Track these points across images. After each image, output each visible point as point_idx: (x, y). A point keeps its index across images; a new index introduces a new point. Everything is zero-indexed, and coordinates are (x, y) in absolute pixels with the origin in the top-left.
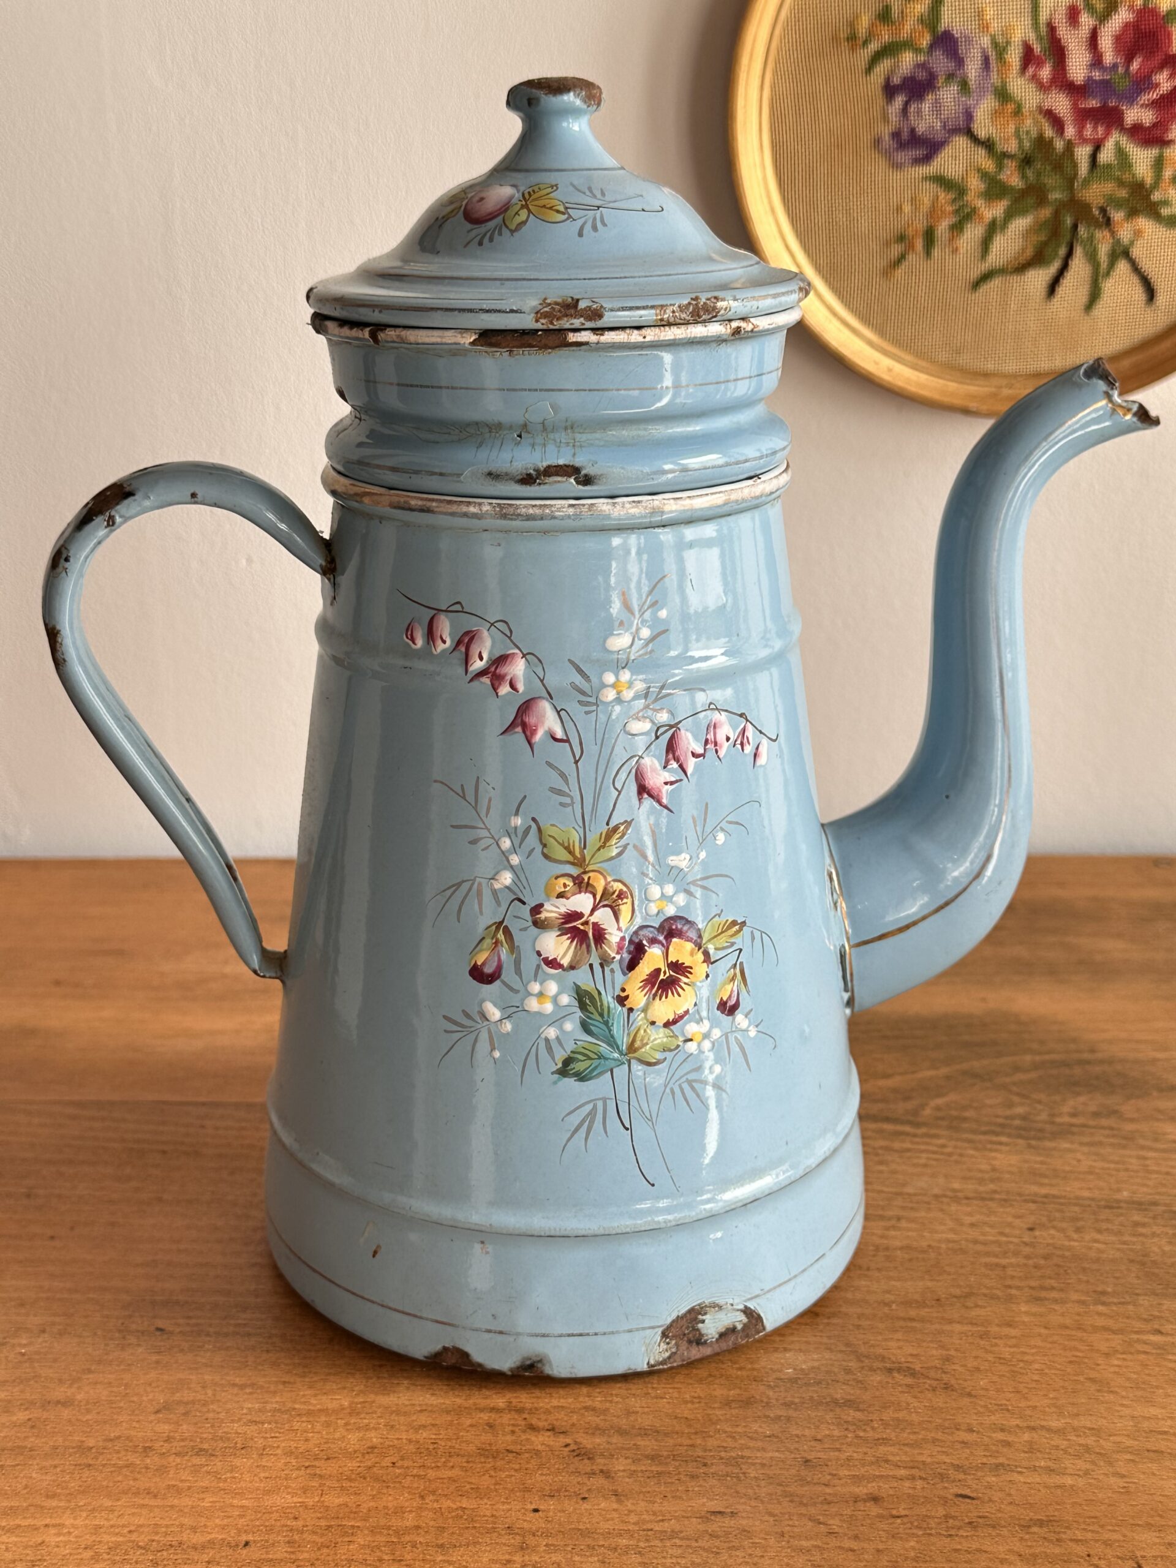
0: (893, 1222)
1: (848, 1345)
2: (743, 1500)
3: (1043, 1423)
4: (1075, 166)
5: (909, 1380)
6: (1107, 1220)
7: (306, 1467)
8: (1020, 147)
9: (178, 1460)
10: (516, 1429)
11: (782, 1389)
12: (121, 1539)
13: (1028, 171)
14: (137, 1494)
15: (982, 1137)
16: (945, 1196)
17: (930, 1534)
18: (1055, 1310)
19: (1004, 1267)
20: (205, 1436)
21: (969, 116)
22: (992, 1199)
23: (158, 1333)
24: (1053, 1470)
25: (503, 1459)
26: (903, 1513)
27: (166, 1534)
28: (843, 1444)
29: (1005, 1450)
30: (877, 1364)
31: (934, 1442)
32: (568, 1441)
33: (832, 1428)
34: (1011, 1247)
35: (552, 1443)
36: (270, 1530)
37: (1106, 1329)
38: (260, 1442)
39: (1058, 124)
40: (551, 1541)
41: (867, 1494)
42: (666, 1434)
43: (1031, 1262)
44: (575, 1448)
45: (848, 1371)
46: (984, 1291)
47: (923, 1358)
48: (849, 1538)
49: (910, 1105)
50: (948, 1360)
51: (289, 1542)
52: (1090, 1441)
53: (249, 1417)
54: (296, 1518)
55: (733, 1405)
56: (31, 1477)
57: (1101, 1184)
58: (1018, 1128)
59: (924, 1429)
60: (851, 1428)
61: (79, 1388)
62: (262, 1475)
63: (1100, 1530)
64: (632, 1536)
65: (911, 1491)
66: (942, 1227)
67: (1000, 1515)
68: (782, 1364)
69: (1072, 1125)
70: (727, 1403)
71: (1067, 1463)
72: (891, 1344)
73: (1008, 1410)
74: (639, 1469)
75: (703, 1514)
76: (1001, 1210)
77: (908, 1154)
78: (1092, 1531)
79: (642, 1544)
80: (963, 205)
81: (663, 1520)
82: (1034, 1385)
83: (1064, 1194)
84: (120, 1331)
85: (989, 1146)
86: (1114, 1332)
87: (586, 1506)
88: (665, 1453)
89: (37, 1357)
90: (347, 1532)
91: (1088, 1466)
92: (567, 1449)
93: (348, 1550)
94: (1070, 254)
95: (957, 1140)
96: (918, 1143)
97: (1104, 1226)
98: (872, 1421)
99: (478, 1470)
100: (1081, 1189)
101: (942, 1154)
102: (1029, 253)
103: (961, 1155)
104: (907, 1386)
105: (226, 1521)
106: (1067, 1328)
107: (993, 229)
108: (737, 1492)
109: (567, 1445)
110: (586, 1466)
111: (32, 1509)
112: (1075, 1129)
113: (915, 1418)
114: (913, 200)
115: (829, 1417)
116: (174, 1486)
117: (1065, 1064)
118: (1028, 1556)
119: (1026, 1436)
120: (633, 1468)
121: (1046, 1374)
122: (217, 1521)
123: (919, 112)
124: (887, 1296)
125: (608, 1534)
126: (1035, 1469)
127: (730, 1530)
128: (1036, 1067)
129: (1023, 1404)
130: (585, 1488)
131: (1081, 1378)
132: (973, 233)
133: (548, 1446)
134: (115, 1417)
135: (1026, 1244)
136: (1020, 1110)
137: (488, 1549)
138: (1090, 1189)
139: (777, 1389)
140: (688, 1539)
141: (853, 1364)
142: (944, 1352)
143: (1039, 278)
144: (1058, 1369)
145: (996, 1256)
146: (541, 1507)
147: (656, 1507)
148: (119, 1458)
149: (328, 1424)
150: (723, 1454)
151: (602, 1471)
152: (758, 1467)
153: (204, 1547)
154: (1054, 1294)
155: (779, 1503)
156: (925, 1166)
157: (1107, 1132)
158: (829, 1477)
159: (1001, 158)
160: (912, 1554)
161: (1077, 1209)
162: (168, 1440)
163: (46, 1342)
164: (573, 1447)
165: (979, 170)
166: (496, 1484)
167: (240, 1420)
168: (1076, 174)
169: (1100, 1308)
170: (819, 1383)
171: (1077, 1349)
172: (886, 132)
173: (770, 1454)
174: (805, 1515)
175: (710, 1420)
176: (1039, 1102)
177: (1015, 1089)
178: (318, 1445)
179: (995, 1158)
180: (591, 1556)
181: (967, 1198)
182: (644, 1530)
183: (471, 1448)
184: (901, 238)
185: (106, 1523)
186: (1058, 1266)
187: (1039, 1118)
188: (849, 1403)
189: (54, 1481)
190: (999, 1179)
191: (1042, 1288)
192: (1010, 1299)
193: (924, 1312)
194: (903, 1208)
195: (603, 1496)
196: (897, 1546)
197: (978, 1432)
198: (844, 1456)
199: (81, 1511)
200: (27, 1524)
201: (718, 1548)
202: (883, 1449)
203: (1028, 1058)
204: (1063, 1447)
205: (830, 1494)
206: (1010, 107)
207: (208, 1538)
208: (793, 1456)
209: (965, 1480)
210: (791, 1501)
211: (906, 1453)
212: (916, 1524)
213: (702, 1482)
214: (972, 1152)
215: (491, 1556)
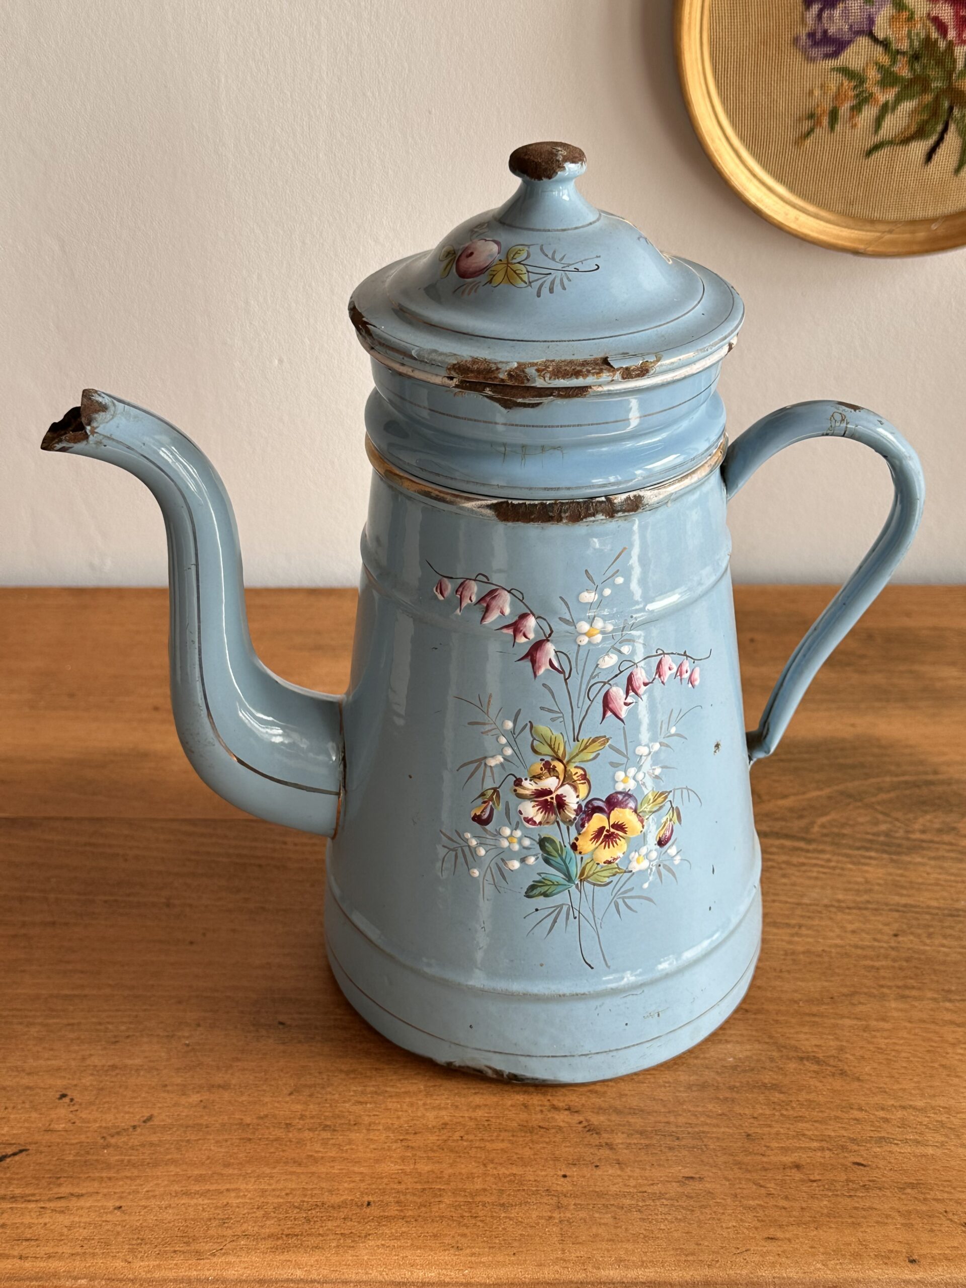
0: (796, 929)
1: (771, 1037)
2: (707, 1168)
3: (911, 1103)
4: (954, 61)
5: (815, 1067)
6: (951, 927)
7: (401, 1140)
8: (910, 46)
9: (311, 1135)
10: (543, 1108)
11: (727, 1075)
12: (282, 1200)
13: (916, 65)
14: (286, 1163)
15: (856, 852)
16: (832, 906)
17: (837, 1195)
18: (916, 1007)
19: (878, 969)
20: (327, 1114)
21: (871, 21)
22: (866, 909)
23: (281, 1027)
24: (918, 1142)
25: (537, 1134)
26: (818, 1177)
27: (312, 1196)
28: (772, 1121)
29: (885, 1126)
30: (792, 1054)
31: (835, 1119)
32: (581, 1118)
33: (764, 1107)
34: (882, 951)
35: (570, 1121)
36: (384, 1192)
37: (952, 1023)
38: (367, 1120)
39: (942, 28)
40: (578, 1202)
41: (792, 1163)
42: (649, 1113)
43: (896, 965)
44: (587, 1124)
45: (772, 1060)
46: (866, 990)
47: (824, 1048)
48: (782, 1198)
49: (803, 823)
50: (842, 1050)
51: (397, 1202)
52: (944, 1118)
53: (356, 1098)
54: (400, 1183)
55: (694, 1088)
56: (210, 1150)
57: (945, 894)
58: (883, 844)
59: (829, 1108)
60: (778, 1107)
61: (232, 1074)
62: (372, 1146)
63: (952, 1191)
64: (632, 1196)
65: (822, 1161)
66: (831, 934)
67: (884, 1179)
68: (725, 1054)
69: (923, 841)
70: (689, 1087)
71: (929, 1136)
72: (802, 1036)
73: (885, 1092)
74: (633, 1142)
75: (680, 1179)
76: (873, 918)
77: (804, 868)
78: (948, 1192)
79: (640, 1204)
80: (863, 91)
81: (652, 1184)
82: (903, 1071)
83: (918, 904)
84: (254, 1025)
85: (863, 861)
86: (959, 1025)
87: (599, 1172)
88: (650, 1129)
89: (198, 1047)
90: (436, 1194)
91: (943, 1139)
92: (581, 1125)
93: (439, 1209)
94: (945, 130)
95: (839, 855)
96: (810, 858)
97: (949, 932)
98: (791, 1101)
99: (521, 1143)
100: (931, 899)
101: (829, 867)
102: (913, 128)
103: (842, 869)
104: (814, 1072)
105: (352, 1185)
106: (924, 1021)
107: (885, 109)
108: (702, 1161)
109: (580, 1123)
110: (595, 1139)
111: (216, 1177)
112: (924, 845)
113: (821, 1099)
114: (822, 86)
115: (761, 1098)
116: (311, 1156)
117: (915, 785)
118: (904, 1212)
119: (900, 1114)
120: (628, 1141)
121: (911, 1061)
122: (346, 1185)
123: (831, 18)
124: (796, 995)
125: (616, 1196)
126: (906, 1141)
127: (699, 1191)
128: (894, 787)
129: (896, 1087)
130: (597, 1158)
131: (936, 1065)
132: (869, 113)
133: (567, 1123)
134: (262, 1099)
135: (893, 948)
136: (883, 827)
137: (535, 1207)
138: (937, 899)
139: (723, 1075)
140: (672, 1200)
141: (775, 1054)
142: (839, 1043)
143: (919, 148)
144: (919, 1057)
145: (872, 959)
146: (568, 1174)
147: (647, 1174)
148: (270, 1133)
149: (412, 1105)
150: (690, 1130)
151: (607, 1144)
152: (715, 1140)
153: (339, 1207)
154: (914, 993)
155: (732, 1169)
156: (817, 878)
157: (948, 847)
158: (765, 1148)
159: (895, 54)
160: (825, 1211)
161: (928, 917)
162: (302, 1117)
163: (202, 1034)
164: (585, 1124)
165: (876, 63)
166: (535, 1154)
167: (350, 1100)
168: (955, 68)
169: (948, 1005)
170: (753, 1070)
171: (932, 1040)
172: (803, 32)
173: (722, 1130)
174: (750, 1180)
175: (679, 1101)
176: (897, 820)
177: (878, 807)
178: (407, 1122)
179: (867, 872)
180: (606, 1213)
181: (849, 908)
182: (640, 1192)
183: (515, 1124)
184: (811, 116)
185: (270, 1188)
186: (916, 967)
187: (897, 835)
188: (775, 1087)
189: (227, 1152)
190: (871, 890)
191: (906, 987)
192: (883, 997)
193: (823, 1008)
194: (802, 916)
195: (610, 1164)
196: (815, 1204)
197: (866, 1111)
198: (774, 1131)
199: (250, 1177)
200: (214, 1188)
201: (693, 1207)
202: (800, 1125)
203: (888, 779)
204: (925, 1123)
205: (766, 1162)
206: (905, 15)
207: (342, 1199)
208: (738, 1131)
209: (859, 1151)
210: (740, 1168)
211: (816, 1129)
212: (826, 1186)
213: (676, 1153)
214: (850, 866)
215: (537, 1214)
